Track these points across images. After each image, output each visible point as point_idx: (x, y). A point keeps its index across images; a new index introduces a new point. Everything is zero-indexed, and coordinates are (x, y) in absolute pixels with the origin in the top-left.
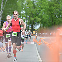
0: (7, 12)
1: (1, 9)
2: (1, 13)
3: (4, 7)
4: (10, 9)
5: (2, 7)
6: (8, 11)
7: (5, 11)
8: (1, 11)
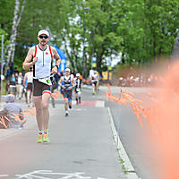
0: (32, 20)
1: (16, 13)
2: (14, 22)
3: (23, 7)
4: (40, 12)
5: (17, 8)
6: (34, 18)
7: (27, 18)
8: (16, 17)
